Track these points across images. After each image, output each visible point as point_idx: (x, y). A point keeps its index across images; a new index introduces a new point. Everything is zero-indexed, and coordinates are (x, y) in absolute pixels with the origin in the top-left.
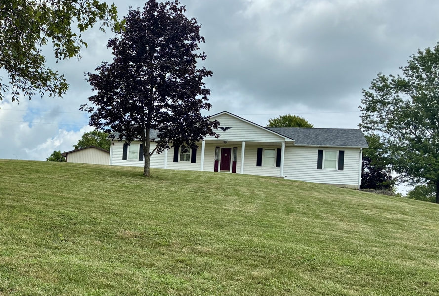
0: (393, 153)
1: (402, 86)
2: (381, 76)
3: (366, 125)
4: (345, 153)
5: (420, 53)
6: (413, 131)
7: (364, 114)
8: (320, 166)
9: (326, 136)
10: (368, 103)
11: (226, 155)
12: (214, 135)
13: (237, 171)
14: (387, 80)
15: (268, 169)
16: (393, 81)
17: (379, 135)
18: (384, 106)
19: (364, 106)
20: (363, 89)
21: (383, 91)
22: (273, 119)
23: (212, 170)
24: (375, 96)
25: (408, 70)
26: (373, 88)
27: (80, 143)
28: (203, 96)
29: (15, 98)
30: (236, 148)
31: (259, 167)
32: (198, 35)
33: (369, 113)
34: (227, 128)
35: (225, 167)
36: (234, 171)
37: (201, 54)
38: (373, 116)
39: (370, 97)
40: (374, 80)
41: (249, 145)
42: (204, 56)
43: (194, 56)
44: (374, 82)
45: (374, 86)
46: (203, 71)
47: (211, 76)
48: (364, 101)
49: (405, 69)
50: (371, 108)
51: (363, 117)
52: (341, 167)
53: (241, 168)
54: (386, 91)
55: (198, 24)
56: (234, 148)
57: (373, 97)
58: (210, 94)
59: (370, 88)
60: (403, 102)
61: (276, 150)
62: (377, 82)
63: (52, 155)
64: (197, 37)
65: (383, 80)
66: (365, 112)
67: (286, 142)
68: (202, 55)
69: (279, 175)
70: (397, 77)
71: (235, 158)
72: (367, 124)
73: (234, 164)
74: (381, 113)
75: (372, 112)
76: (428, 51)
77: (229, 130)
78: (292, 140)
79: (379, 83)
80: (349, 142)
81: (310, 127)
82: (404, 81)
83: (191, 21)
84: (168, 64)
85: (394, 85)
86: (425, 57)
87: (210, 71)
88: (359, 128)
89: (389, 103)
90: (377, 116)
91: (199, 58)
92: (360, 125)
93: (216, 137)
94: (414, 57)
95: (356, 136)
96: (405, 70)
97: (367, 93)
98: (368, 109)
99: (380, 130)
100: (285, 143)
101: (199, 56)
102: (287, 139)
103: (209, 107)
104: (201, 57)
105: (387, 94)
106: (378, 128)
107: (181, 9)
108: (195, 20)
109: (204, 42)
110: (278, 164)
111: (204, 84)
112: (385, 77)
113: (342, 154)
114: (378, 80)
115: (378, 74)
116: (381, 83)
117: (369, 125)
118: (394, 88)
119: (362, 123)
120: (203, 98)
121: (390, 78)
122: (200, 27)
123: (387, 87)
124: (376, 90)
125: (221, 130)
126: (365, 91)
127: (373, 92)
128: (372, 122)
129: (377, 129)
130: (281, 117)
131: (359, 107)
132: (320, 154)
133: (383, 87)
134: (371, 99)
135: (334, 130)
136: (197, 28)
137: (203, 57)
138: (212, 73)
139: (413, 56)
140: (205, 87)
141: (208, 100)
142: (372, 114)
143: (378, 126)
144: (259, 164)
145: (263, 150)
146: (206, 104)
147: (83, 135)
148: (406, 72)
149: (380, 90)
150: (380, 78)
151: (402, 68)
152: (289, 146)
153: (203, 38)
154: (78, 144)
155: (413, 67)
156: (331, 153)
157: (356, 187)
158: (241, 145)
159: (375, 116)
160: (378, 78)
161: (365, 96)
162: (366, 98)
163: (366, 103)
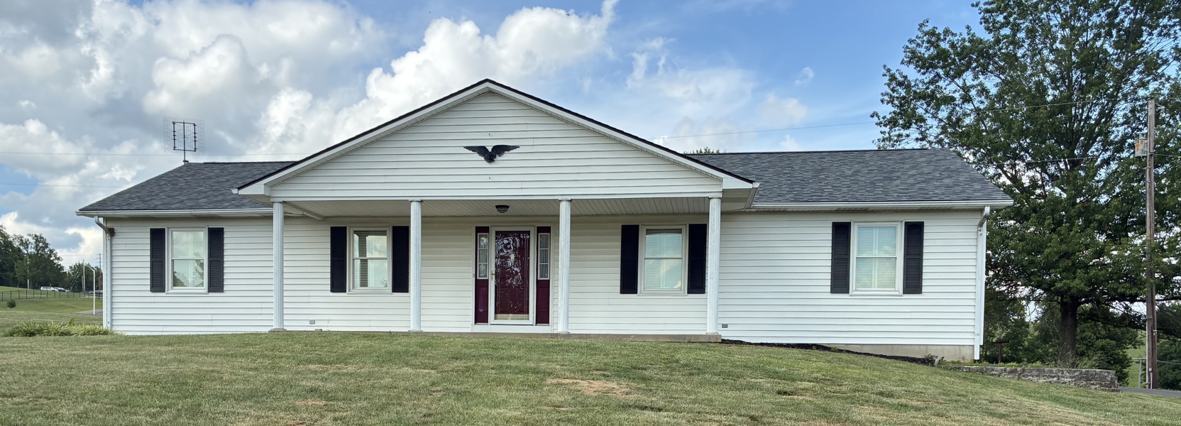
2: (926, 29)
4: (926, 230)
7: (884, 133)
8: (840, 283)
10: (896, 102)
13: (555, 318)
18: (935, 109)
19: (887, 110)
20: (884, 66)
23: (469, 315)
24: (913, 84)
25: (992, 11)
26: (909, 64)
30: (547, 230)
31: (629, 297)
33: (897, 132)
34: (500, 150)
35: (512, 303)
36: (543, 317)
38: (908, 136)
39: (901, 85)
40: (911, 41)
44: (911, 46)
45: (912, 59)
48: (887, 100)
49: (984, 7)
50: (905, 116)
52: (913, 283)
56: (540, 230)
57: (909, 87)
59: (902, 63)
61: (686, 231)
62: (918, 45)
65: (933, 38)
66: (887, 129)
67: (727, 196)
70: (963, 34)
71: (544, 268)
73: (543, 288)
74: (929, 128)
75: (905, 126)
77: (507, 156)
78: (749, 186)
79: (923, 49)
82: (981, 41)
90: (915, 136)
96: (985, 12)
97: (893, 78)
98: (894, 121)
100: (723, 200)
102: (729, 183)
110: (696, 283)
112: (938, 32)
113: (914, 234)
114: (919, 41)
115: (921, 25)
116: (928, 49)
124: (916, 68)
125: (476, 156)
126: (889, 70)
127: (912, 73)
131: (872, 116)
132: (841, 234)
134: (902, 91)
142: (905, 131)
144: (629, 284)
145: (642, 232)
148: (987, 16)
149: (924, 64)
150: (926, 34)
151: (977, 5)
156: (876, 233)
157: (965, 353)
158: (557, 217)
160: (920, 35)
161: (889, 85)
162: (893, 90)
163: (892, 102)
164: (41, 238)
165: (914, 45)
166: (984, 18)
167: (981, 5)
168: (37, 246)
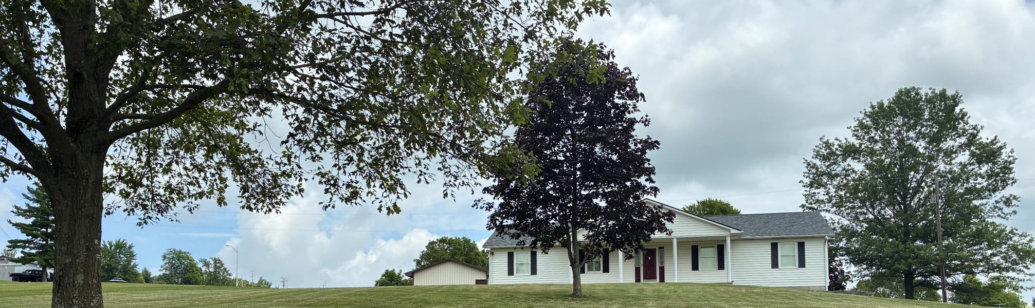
0: (849, 240)
1: (850, 151)
2: (825, 140)
3: (810, 206)
4: (805, 244)
5: (873, 107)
6: (871, 210)
7: (806, 191)
8: (775, 265)
9: (778, 223)
10: (811, 176)
11: (649, 258)
12: (665, 231)
13: (667, 280)
14: (833, 146)
15: (708, 275)
16: (840, 146)
17: (826, 218)
18: (832, 180)
19: (807, 181)
20: (804, 159)
21: (830, 160)
22: (688, 205)
23: (633, 280)
24: (819, 167)
25: (858, 130)
26: (816, 157)
27: (424, 256)
28: (647, 177)
29: (449, 192)
30: (663, 248)
31: (695, 271)
32: (636, 91)
33: (813, 190)
35: (650, 275)
36: (662, 279)
37: (642, 118)
38: (819, 193)
39: (813, 168)
40: (816, 147)
41: (682, 242)
42: (646, 120)
43: (632, 122)
44: (817, 149)
45: (818, 155)
46: (646, 141)
47: (658, 148)
48: (807, 175)
49: (854, 129)
50: (816, 183)
51: (806, 195)
52: (802, 264)
53: (674, 275)
54: (834, 160)
55: (634, 75)
56: (660, 248)
57: (817, 169)
58: (654, 174)
59: (813, 158)
60: (856, 173)
61: (717, 247)
62: (820, 148)
63: (383, 276)
64: (634, 95)
65: (828, 145)
66: (808, 189)
67: (732, 235)
68: (644, 119)
69: (725, 281)
70: (844, 141)
71: (662, 262)
72: (811, 203)
73: (662, 270)
74: (829, 189)
75: (817, 188)
76: (881, 105)
78: (740, 232)
79: (823, 151)
80: (810, 229)
81: (736, 213)
82: (853, 145)
83: (623, 72)
84: (604, 135)
85: (841, 151)
86: (878, 112)
87: (657, 142)
88: (801, 210)
89: (837, 175)
90: (823, 193)
91: (641, 123)
92: (803, 206)
93: (667, 234)
94: (866, 112)
95: (816, 221)
96: (854, 131)
97: (809, 164)
98: (811, 185)
99: (828, 211)
101: (640, 121)
102: (733, 231)
103: (656, 192)
104: (643, 122)
105: (835, 163)
106: (825, 208)
107: (609, 55)
108: (630, 71)
109: (644, 100)
110: (721, 266)
111: (649, 160)
112: (830, 142)
113: (801, 246)
114: (821, 146)
115: (821, 139)
116: (826, 150)
117: (814, 206)
118: (841, 155)
119: (805, 203)
120: (646, 180)
121: (836, 143)
122: (637, 80)
123: (833, 154)
124: (820, 159)
126: (806, 161)
127: (818, 162)
128: (818, 201)
129: (824, 210)
130: (698, 203)
131: (800, 182)
132: (774, 247)
133: (829, 154)
134: (814, 171)
135: (786, 215)
136: (633, 81)
137: (646, 122)
138: (659, 144)
139: (864, 112)
140: (649, 164)
141: (654, 182)
142: (817, 191)
143: (824, 206)
144: (695, 267)
145: (699, 247)
146: (651, 188)
147: (427, 244)
148: (856, 133)
149: (825, 158)
150: (824, 143)
151: (850, 128)
152: (736, 240)
153: (642, 95)
154: (421, 257)
155: (862, 126)
156: (787, 246)
157: (823, 289)
158: (671, 243)
159: (821, 194)
160: (821, 143)
161: (807, 168)
162: (809, 170)
163: (809, 177)
164: (219, 260)
165: (818, 149)
166: (854, 134)
167: (852, 128)
168: (215, 266)
